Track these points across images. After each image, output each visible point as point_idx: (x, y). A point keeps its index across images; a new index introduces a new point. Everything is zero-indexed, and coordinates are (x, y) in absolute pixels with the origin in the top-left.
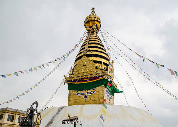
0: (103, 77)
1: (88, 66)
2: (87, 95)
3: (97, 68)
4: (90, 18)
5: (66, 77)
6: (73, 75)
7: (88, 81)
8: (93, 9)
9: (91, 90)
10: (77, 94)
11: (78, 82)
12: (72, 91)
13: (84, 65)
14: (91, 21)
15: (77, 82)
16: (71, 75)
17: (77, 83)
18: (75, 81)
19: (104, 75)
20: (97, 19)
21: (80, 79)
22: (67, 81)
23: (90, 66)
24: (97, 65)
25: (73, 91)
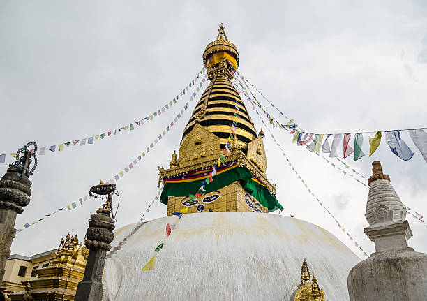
0: (234, 164)
1: (204, 145)
2: (203, 203)
3: (223, 147)
4: (213, 48)
5: (162, 171)
6: (177, 165)
7: (205, 174)
8: (222, 28)
9: (212, 194)
10: (185, 204)
11: (186, 178)
12: (174, 198)
13: (197, 144)
14: (215, 52)
15: (183, 178)
16: (173, 167)
17: (183, 181)
18: (179, 178)
19: (236, 161)
20: (228, 49)
21: (188, 172)
22: (165, 179)
23: (209, 144)
24: (223, 141)
25: (177, 198)
